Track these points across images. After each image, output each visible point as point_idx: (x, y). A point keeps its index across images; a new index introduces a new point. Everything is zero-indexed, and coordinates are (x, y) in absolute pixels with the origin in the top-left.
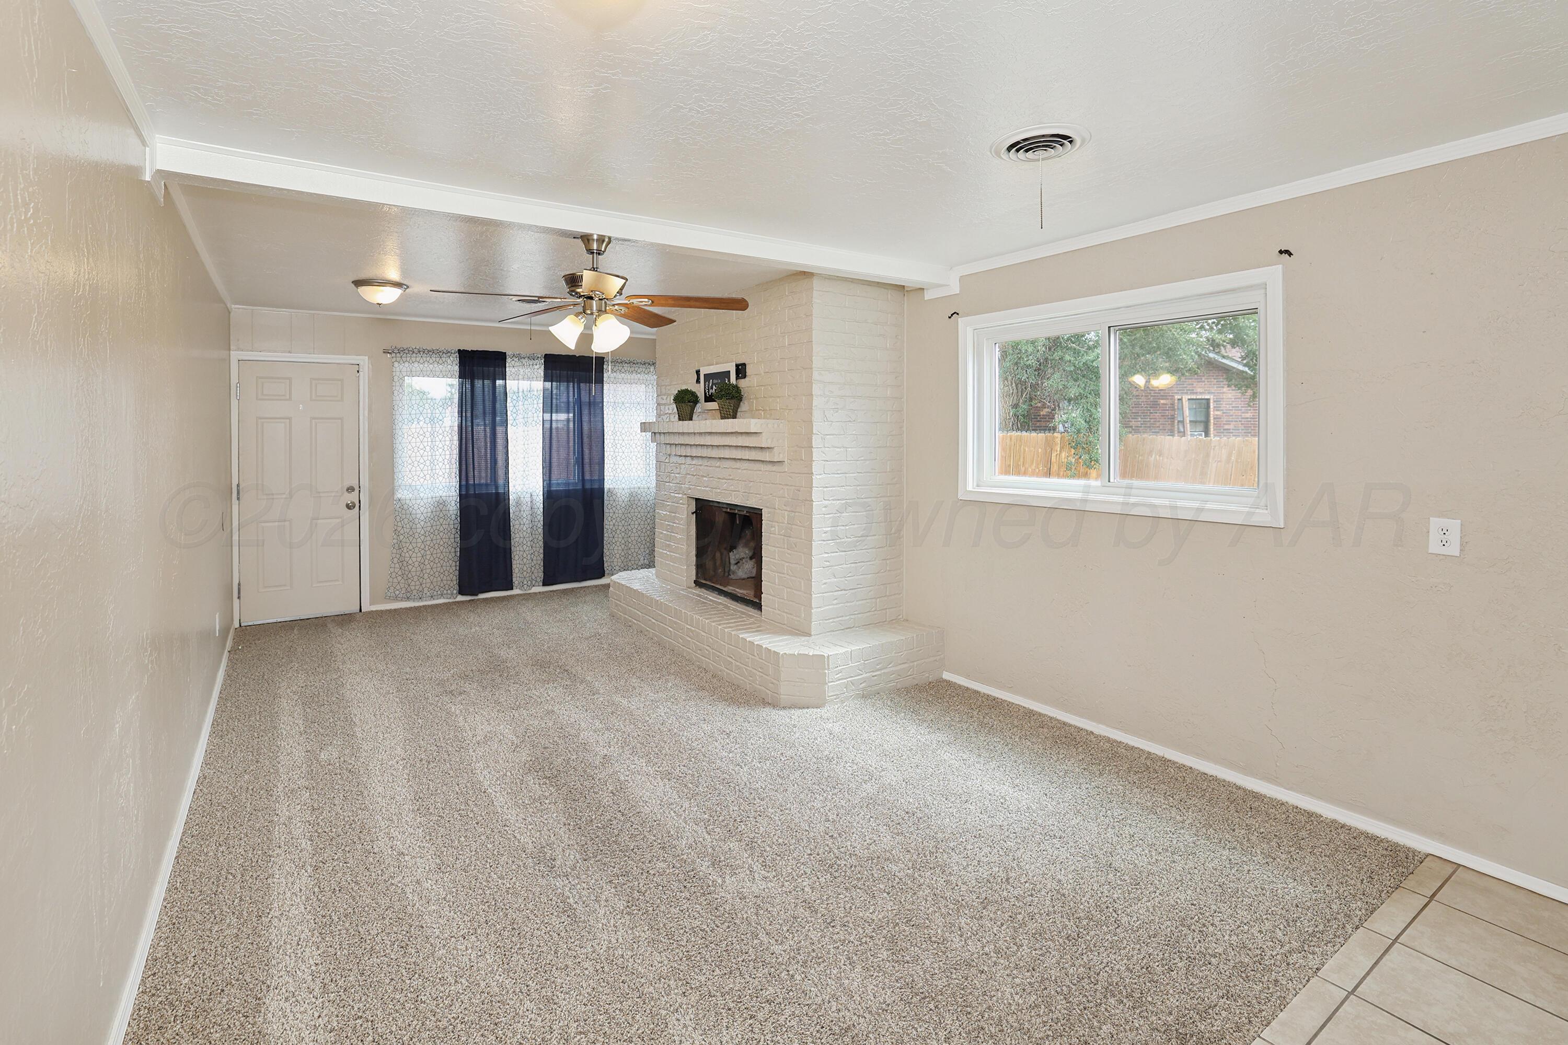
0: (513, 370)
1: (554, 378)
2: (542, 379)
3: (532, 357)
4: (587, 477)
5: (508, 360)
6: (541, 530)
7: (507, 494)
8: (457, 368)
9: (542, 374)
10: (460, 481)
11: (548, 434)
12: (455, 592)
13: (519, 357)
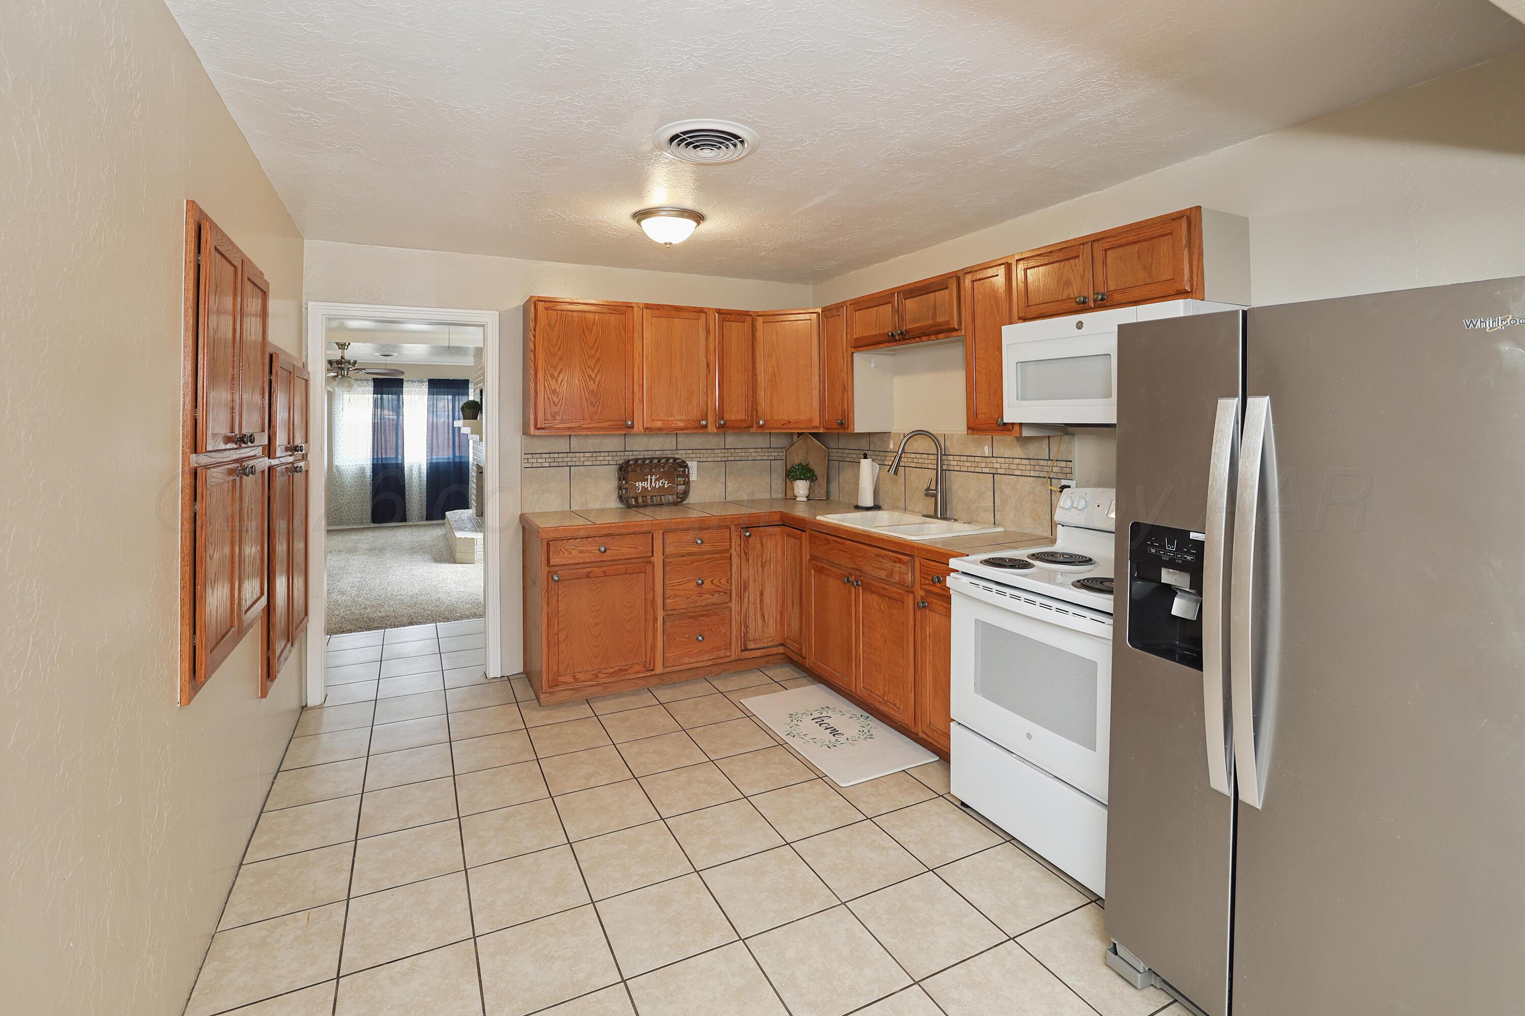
0: (408, 389)
1: (435, 393)
2: (427, 394)
3: (421, 381)
4: (457, 454)
5: (405, 383)
6: (425, 486)
7: (403, 464)
8: (372, 389)
9: (427, 391)
10: (373, 456)
11: (431, 427)
12: (368, 521)
13: (412, 381)
